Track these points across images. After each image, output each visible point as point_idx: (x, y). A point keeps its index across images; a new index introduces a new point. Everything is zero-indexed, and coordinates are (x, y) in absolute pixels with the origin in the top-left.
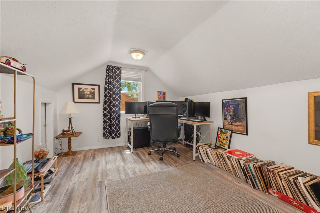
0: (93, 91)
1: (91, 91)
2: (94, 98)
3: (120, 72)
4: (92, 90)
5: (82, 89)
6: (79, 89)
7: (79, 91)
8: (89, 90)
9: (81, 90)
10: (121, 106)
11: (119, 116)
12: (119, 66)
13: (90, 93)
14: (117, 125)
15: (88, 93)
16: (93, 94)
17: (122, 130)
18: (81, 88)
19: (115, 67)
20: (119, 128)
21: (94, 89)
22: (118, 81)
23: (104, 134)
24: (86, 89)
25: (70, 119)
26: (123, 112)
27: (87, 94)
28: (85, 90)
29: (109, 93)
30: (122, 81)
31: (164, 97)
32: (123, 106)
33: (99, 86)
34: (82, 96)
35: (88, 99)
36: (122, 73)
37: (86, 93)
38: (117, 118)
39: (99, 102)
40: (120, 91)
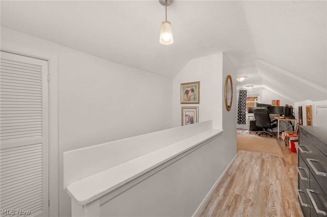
3: (246, 93)
10: (246, 109)
11: (245, 114)
12: (245, 90)
14: (244, 118)
17: (246, 121)
19: (243, 91)
20: (245, 120)
22: (245, 97)
23: (238, 122)
26: (247, 112)
29: (240, 103)
30: (247, 97)
31: (278, 104)
32: (247, 109)
38: (244, 115)
40: (246, 102)
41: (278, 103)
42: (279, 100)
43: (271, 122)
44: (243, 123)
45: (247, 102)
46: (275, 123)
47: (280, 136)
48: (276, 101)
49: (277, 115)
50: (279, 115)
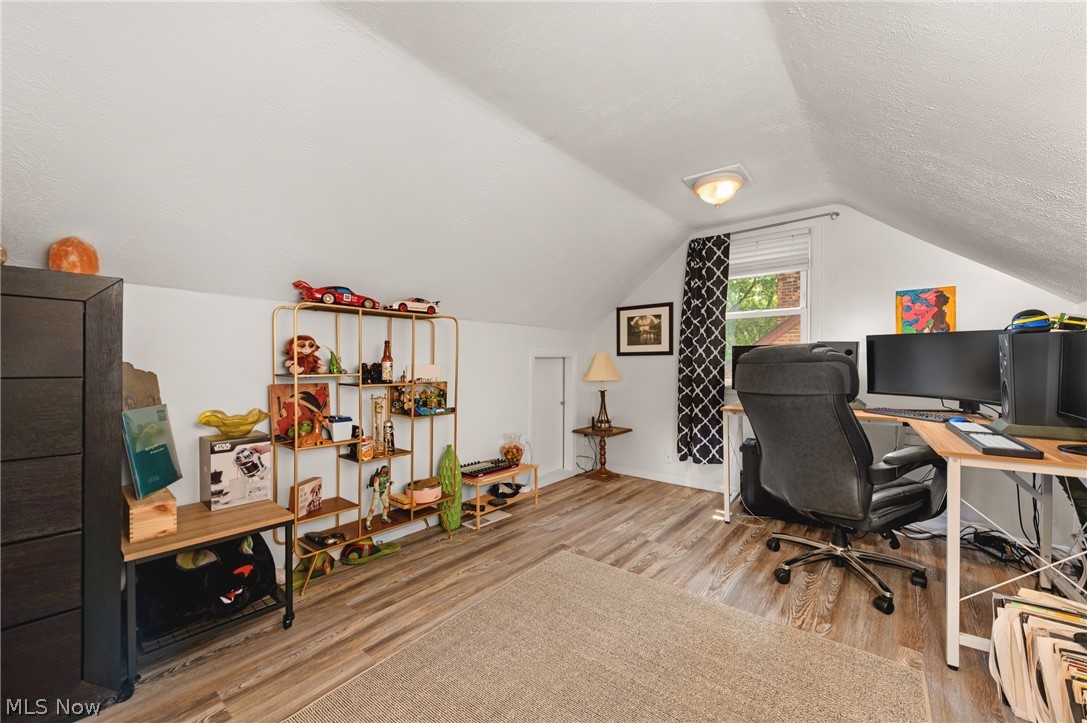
0: (656, 321)
1: (652, 321)
2: (658, 341)
3: (726, 253)
4: (654, 319)
5: (634, 320)
6: (630, 319)
7: (629, 325)
8: (648, 321)
9: (632, 323)
11: (721, 393)
12: (720, 231)
13: (651, 328)
14: (713, 422)
15: (647, 328)
16: (656, 329)
18: (633, 318)
19: (709, 239)
20: (719, 432)
21: (658, 317)
22: (718, 283)
23: (677, 448)
24: (642, 318)
25: (603, 393)
27: (646, 332)
28: (640, 322)
30: (730, 278)
31: (940, 316)
33: (670, 305)
34: (634, 336)
35: (646, 344)
36: (731, 251)
37: (641, 329)
39: (670, 352)
40: (723, 313)
41: (945, 308)
42: (953, 290)
43: (869, 478)
44: (705, 451)
45: (729, 315)
46: (924, 474)
47: (975, 642)
48: (932, 297)
49: (935, 404)
50: (955, 405)
